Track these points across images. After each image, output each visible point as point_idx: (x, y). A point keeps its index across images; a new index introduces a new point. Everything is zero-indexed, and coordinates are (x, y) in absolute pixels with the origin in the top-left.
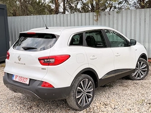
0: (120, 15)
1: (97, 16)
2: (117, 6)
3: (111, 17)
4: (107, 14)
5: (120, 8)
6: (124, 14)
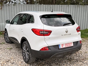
0: (15, 7)
1: (1, 6)
2: (13, 1)
3: (10, 7)
4: (8, 5)
5: (15, 3)
6: (18, 6)
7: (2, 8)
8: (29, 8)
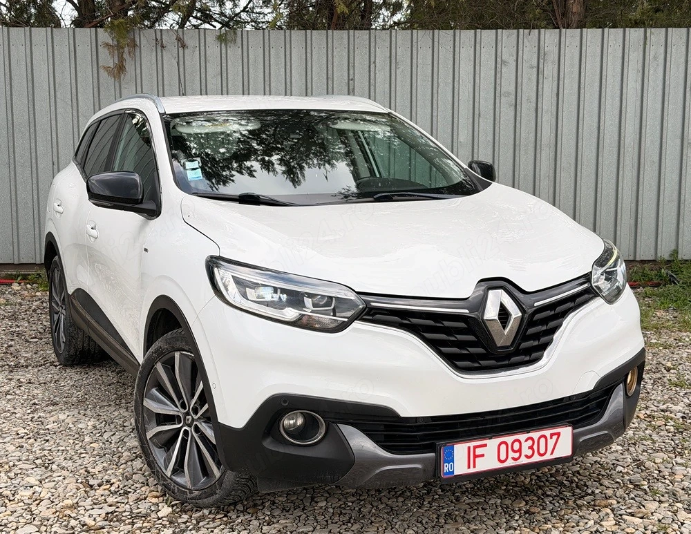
1: (120, 47)
3: (193, 58)
5: (233, 23)
6: (256, 52)
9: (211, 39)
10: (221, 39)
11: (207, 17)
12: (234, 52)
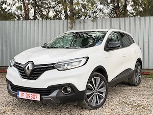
1: (72, 23)
2: (92, 15)
4: (82, 21)
5: (95, 17)
7: (72, 27)
8: (120, 25)
9: (90, 21)
10: (92, 21)
11: (90, 17)
12: (95, 23)
